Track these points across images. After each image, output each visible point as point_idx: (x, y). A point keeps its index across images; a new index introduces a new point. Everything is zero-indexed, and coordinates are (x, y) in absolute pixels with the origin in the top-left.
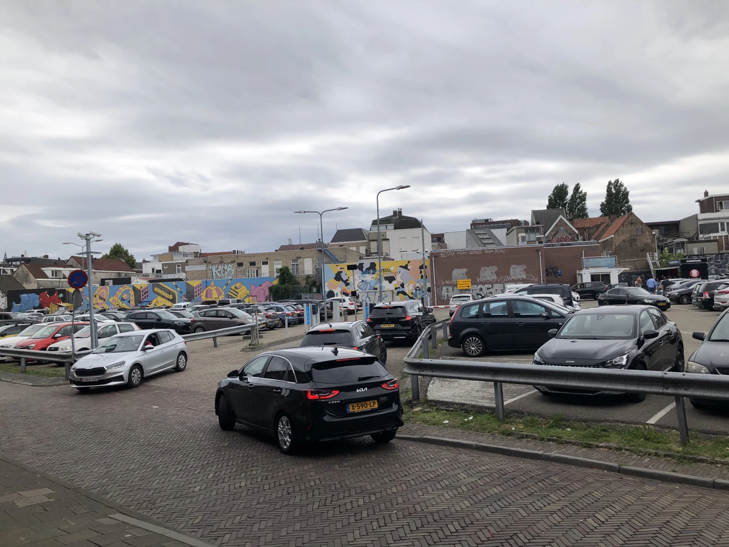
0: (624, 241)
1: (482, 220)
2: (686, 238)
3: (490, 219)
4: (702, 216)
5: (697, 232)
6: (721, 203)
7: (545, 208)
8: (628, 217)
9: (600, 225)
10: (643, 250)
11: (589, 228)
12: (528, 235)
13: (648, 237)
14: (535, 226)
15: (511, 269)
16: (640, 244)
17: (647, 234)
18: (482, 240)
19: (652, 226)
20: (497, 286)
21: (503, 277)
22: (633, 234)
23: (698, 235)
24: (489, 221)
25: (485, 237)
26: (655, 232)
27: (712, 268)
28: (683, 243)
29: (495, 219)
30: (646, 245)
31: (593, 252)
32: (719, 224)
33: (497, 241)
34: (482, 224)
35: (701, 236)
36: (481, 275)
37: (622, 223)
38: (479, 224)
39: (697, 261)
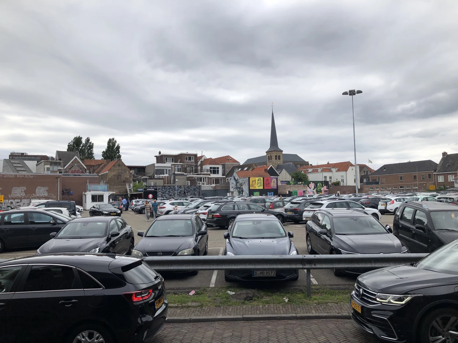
0: (114, 175)
1: (19, 153)
2: (148, 176)
3: (26, 153)
4: (157, 165)
5: (154, 174)
6: (167, 159)
7: (66, 150)
8: (117, 161)
9: (101, 165)
10: (124, 182)
11: (94, 166)
12: (52, 166)
13: (128, 174)
14: (58, 161)
15: (37, 189)
16: (123, 178)
17: (128, 172)
18: (16, 168)
19: (131, 168)
20: (24, 201)
21: (30, 195)
22: (119, 171)
23: (154, 175)
24: (25, 154)
25: (19, 165)
26: (132, 172)
27: (159, 194)
28: (146, 179)
29: (29, 154)
30: (127, 179)
31: (94, 181)
32: (165, 170)
33: (27, 169)
34: (19, 156)
35: (156, 176)
36: (12, 193)
37: (113, 165)
38: (16, 156)
39: (152, 189)
